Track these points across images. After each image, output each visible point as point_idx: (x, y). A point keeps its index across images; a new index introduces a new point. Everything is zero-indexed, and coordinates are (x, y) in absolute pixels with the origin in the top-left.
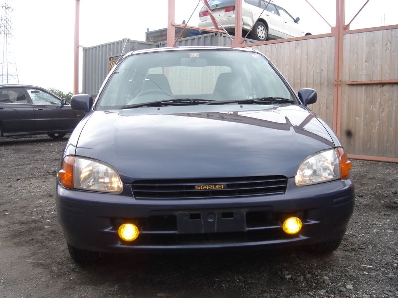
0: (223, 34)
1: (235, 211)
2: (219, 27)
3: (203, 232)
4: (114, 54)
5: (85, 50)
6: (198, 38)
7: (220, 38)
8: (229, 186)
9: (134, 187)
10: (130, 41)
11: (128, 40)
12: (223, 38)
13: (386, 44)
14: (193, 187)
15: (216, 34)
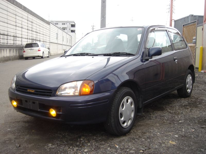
4: (186, 23)
5: (175, 21)
10: (193, 16)
11: (192, 15)
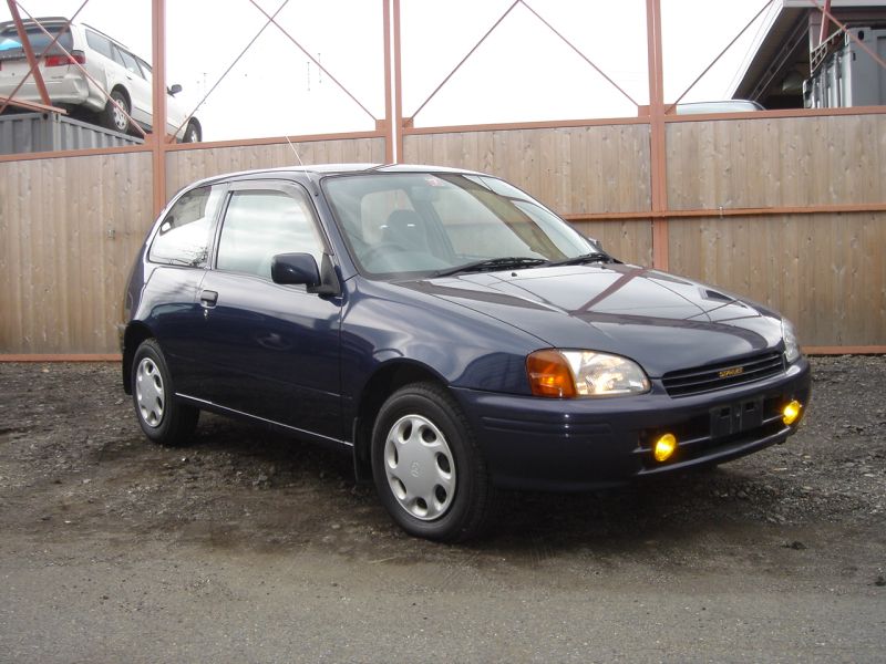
0: (60, 117)
1: (755, 400)
2: (51, 97)
3: (731, 432)
6: (14, 121)
7: (54, 124)
8: (745, 369)
9: (665, 383)
12: (59, 125)
13: (486, 156)
14: (716, 375)
15: (46, 116)
